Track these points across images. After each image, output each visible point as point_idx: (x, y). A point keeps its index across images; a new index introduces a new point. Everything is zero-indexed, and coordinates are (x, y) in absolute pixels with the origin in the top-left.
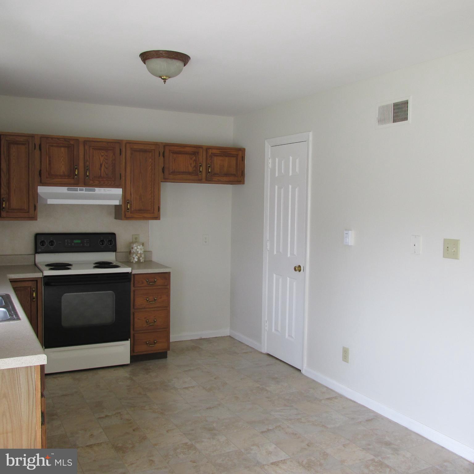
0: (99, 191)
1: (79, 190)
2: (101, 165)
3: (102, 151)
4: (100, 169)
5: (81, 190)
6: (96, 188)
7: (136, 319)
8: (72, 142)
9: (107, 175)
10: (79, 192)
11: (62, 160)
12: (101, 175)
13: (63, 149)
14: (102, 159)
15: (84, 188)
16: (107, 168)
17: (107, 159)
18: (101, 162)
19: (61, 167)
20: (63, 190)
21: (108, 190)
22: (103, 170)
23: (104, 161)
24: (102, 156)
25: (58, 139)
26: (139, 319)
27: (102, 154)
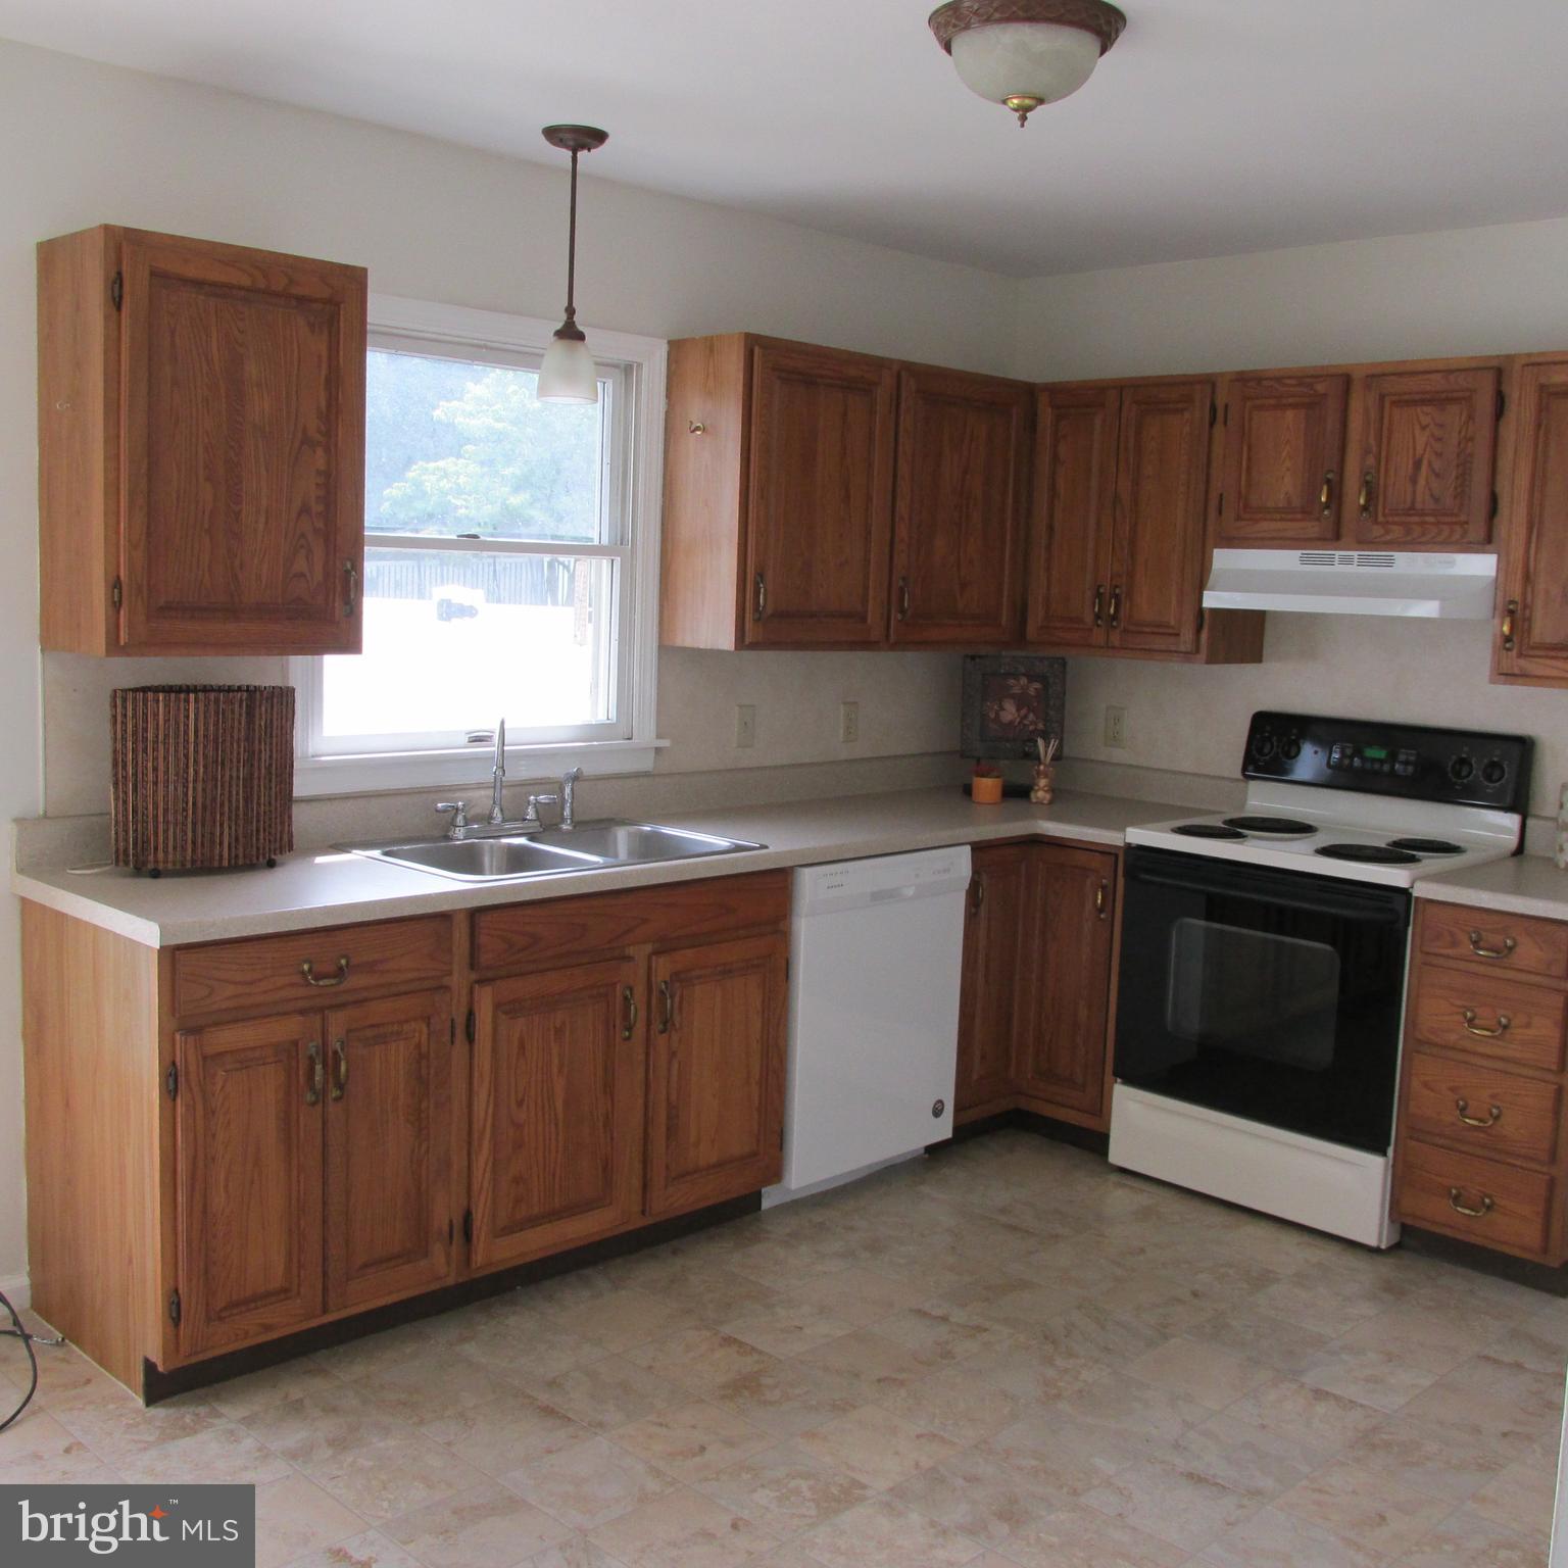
0: (1409, 564)
1: (1337, 559)
2: (1417, 464)
3: (1425, 409)
4: (1414, 480)
5: (1347, 561)
6: (1397, 555)
7: (1415, 1084)
8: (1320, 388)
9: (1437, 500)
10: (1338, 568)
11: (1284, 454)
12: (1413, 502)
13: (1290, 414)
14: (1422, 439)
15: (1355, 554)
16: (1437, 475)
17: (1439, 439)
18: (1419, 450)
19: (1282, 481)
20: (1285, 560)
21: (1440, 562)
22: (1422, 482)
23: (1428, 449)
24: (1424, 428)
25: (1279, 379)
26: (1426, 1085)
27: (1425, 420)
